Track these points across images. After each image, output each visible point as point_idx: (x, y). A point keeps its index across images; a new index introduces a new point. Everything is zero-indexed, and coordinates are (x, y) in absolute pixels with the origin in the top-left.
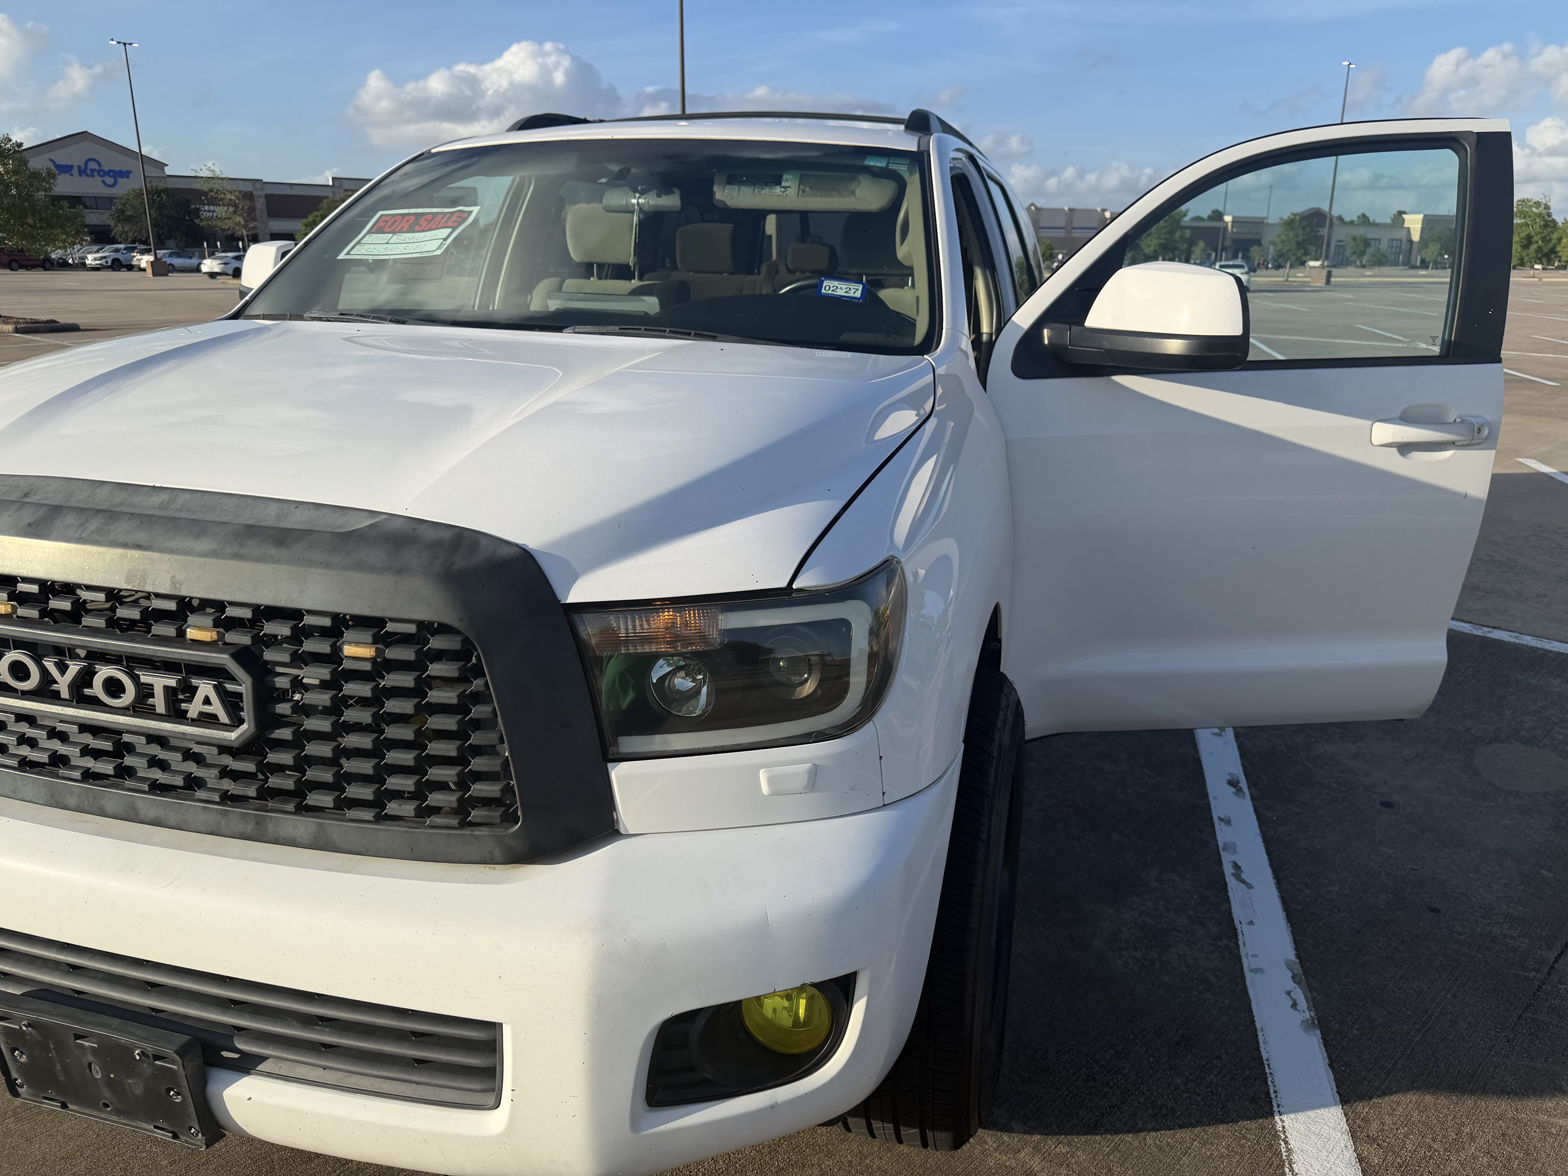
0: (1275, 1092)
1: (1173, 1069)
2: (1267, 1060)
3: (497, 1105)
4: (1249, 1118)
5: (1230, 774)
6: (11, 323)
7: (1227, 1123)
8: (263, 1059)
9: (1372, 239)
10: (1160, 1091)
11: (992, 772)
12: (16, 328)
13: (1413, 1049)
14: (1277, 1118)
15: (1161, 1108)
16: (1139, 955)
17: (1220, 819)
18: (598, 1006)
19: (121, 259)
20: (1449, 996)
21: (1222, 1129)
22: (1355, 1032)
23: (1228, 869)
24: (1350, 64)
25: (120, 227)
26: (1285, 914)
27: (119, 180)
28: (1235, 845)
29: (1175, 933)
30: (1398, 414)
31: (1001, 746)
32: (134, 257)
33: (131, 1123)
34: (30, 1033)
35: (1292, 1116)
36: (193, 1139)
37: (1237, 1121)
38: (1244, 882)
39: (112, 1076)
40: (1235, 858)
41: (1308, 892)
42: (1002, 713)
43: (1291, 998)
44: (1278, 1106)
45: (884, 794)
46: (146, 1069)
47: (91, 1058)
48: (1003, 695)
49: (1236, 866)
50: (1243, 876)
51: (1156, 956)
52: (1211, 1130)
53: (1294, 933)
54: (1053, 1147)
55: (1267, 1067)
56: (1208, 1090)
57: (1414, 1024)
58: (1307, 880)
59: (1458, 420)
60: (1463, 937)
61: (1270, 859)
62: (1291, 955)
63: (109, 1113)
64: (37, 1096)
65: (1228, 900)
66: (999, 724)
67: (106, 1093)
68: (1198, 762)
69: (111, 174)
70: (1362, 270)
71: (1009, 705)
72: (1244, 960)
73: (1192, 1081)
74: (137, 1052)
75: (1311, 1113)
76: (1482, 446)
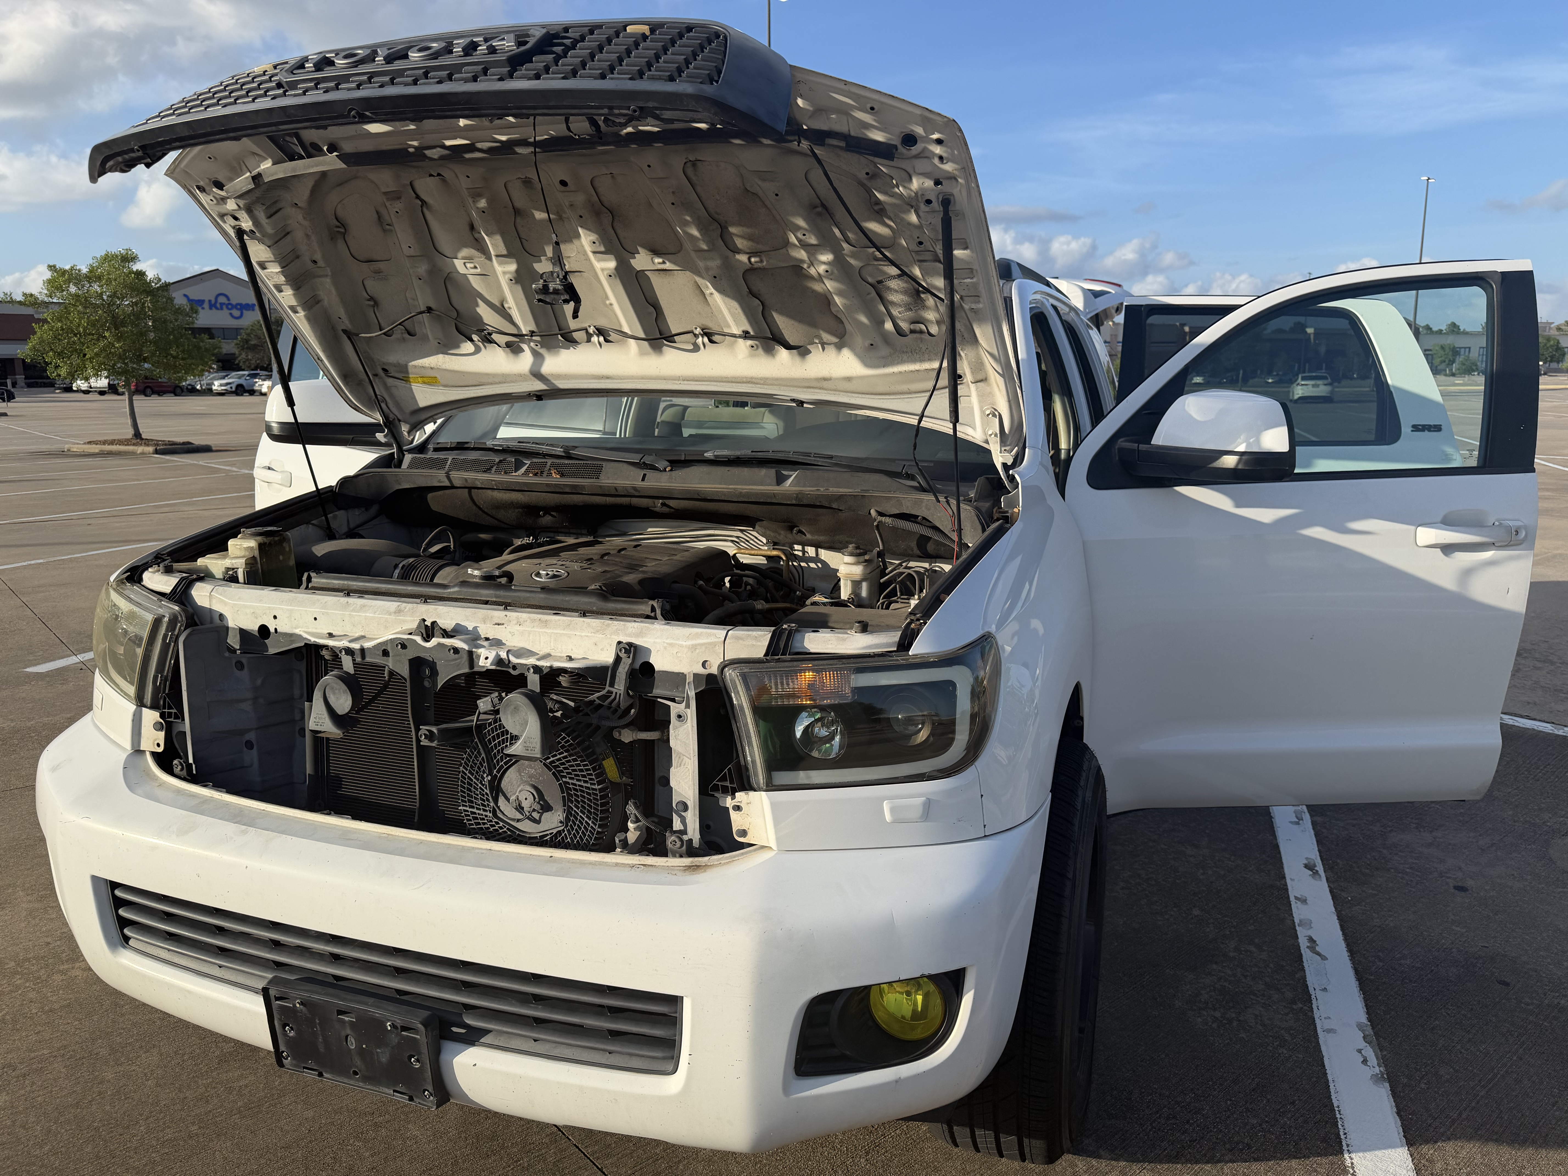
0: (1345, 1134)
1: (1249, 1111)
2: (1338, 1107)
3: (674, 1071)
4: (1319, 1155)
5: (1307, 858)
6: (152, 445)
7: (1300, 1158)
8: (486, 1032)
9: (1460, 348)
10: (1237, 1129)
11: (1076, 822)
12: (156, 449)
13: (1478, 1103)
14: (1346, 1156)
15: (1238, 1144)
16: (1218, 1014)
17: (1296, 898)
18: (761, 983)
19: (244, 384)
20: (1515, 1058)
21: (1294, 1163)
22: (1423, 1086)
23: (1303, 943)
24: (1429, 179)
25: (243, 356)
26: (1357, 982)
27: (244, 312)
28: (1311, 922)
29: (1252, 997)
30: (1439, 519)
31: (1084, 801)
32: (256, 382)
33: (375, 1088)
34: (301, 1010)
35: (1361, 1154)
36: (425, 1101)
37: (1309, 1157)
38: (1318, 954)
39: (364, 1046)
40: (1310, 933)
41: (1381, 964)
42: (1084, 774)
43: (1362, 1055)
44: (1348, 1146)
45: (985, 826)
46: (394, 1039)
47: (349, 1031)
48: (1085, 760)
49: (1311, 940)
50: (1317, 949)
51: (1234, 1015)
52: (1284, 1163)
53: (1366, 1000)
54: (1138, 1171)
55: (1337, 1112)
56: (1282, 1130)
57: (1480, 1081)
58: (1380, 954)
59: (1497, 523)
60: (1531, 1007)
61: (1344, 934)
62: (1363, 1018)
63: (357, 1080)
64: (298, 1066)
65: (1303, 969)
66: (1082, 783)
67: (358, 1062)
68: (1277, 847)
69: (239, 307)
70: (1452, 378)
71: (1090, 769)
72: (1317, 1021)
73: (1267, 1122)
74: (389, 1023)
75: (1379, 1153)
76: (1521, 546)
